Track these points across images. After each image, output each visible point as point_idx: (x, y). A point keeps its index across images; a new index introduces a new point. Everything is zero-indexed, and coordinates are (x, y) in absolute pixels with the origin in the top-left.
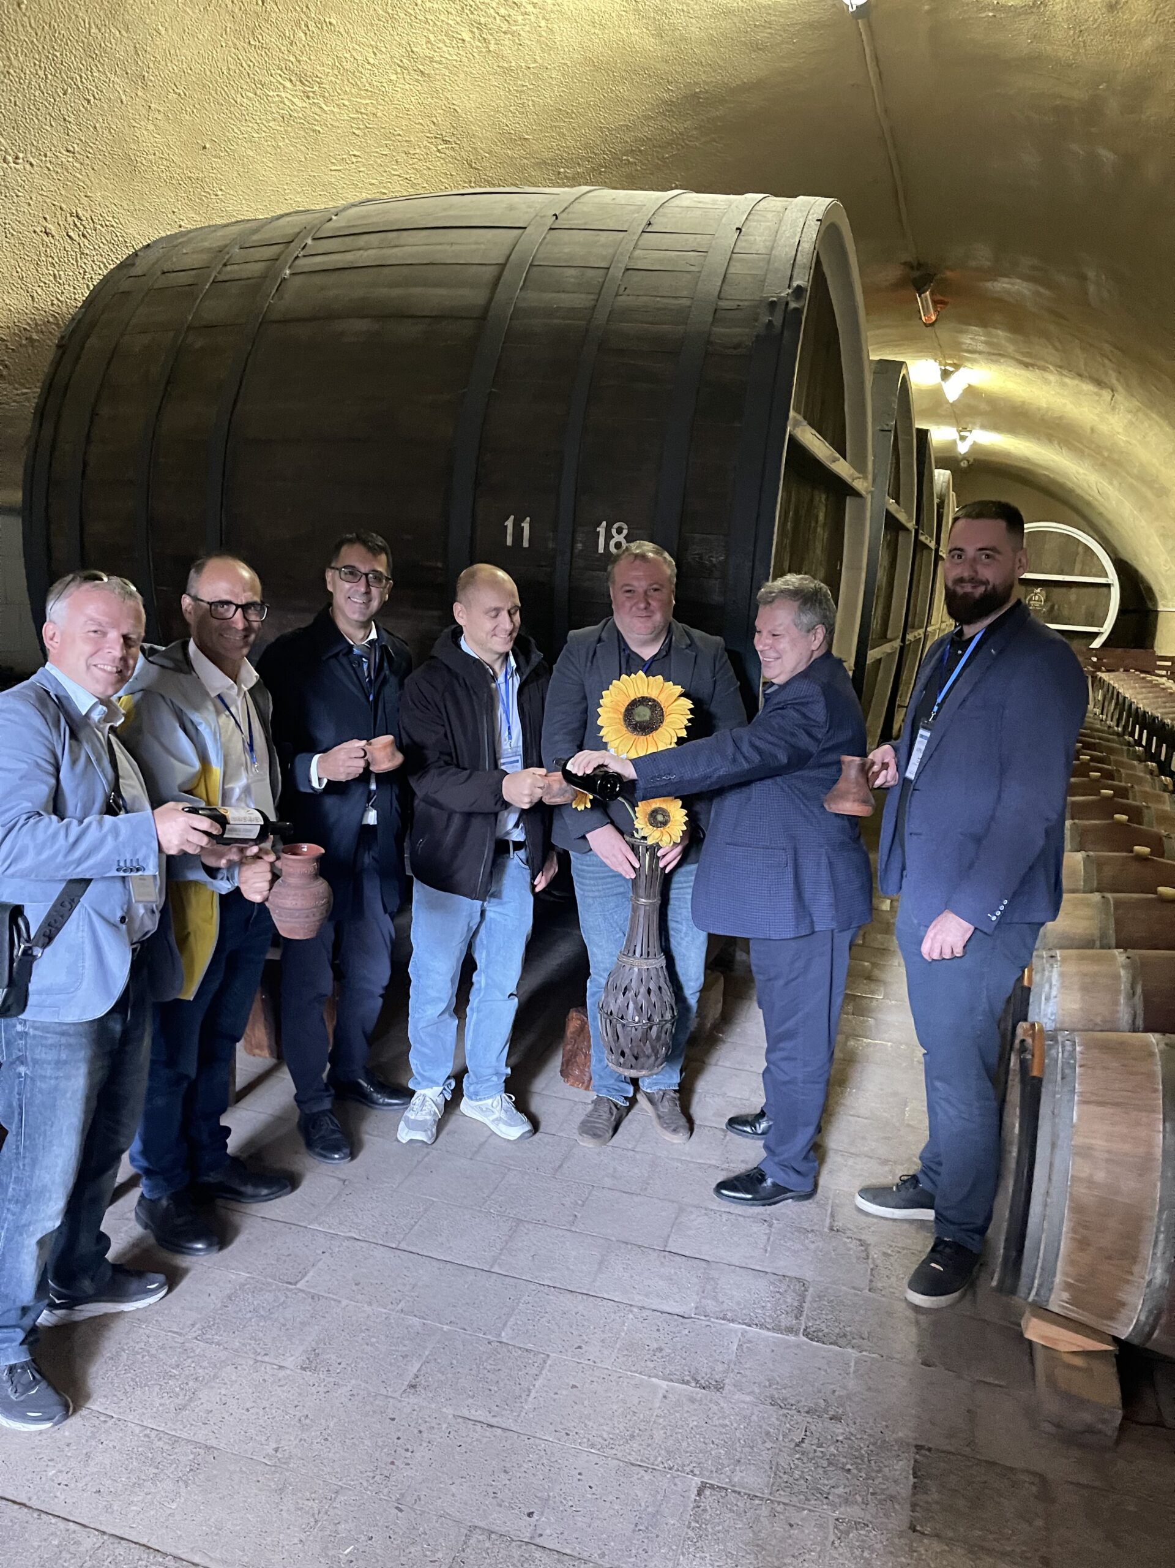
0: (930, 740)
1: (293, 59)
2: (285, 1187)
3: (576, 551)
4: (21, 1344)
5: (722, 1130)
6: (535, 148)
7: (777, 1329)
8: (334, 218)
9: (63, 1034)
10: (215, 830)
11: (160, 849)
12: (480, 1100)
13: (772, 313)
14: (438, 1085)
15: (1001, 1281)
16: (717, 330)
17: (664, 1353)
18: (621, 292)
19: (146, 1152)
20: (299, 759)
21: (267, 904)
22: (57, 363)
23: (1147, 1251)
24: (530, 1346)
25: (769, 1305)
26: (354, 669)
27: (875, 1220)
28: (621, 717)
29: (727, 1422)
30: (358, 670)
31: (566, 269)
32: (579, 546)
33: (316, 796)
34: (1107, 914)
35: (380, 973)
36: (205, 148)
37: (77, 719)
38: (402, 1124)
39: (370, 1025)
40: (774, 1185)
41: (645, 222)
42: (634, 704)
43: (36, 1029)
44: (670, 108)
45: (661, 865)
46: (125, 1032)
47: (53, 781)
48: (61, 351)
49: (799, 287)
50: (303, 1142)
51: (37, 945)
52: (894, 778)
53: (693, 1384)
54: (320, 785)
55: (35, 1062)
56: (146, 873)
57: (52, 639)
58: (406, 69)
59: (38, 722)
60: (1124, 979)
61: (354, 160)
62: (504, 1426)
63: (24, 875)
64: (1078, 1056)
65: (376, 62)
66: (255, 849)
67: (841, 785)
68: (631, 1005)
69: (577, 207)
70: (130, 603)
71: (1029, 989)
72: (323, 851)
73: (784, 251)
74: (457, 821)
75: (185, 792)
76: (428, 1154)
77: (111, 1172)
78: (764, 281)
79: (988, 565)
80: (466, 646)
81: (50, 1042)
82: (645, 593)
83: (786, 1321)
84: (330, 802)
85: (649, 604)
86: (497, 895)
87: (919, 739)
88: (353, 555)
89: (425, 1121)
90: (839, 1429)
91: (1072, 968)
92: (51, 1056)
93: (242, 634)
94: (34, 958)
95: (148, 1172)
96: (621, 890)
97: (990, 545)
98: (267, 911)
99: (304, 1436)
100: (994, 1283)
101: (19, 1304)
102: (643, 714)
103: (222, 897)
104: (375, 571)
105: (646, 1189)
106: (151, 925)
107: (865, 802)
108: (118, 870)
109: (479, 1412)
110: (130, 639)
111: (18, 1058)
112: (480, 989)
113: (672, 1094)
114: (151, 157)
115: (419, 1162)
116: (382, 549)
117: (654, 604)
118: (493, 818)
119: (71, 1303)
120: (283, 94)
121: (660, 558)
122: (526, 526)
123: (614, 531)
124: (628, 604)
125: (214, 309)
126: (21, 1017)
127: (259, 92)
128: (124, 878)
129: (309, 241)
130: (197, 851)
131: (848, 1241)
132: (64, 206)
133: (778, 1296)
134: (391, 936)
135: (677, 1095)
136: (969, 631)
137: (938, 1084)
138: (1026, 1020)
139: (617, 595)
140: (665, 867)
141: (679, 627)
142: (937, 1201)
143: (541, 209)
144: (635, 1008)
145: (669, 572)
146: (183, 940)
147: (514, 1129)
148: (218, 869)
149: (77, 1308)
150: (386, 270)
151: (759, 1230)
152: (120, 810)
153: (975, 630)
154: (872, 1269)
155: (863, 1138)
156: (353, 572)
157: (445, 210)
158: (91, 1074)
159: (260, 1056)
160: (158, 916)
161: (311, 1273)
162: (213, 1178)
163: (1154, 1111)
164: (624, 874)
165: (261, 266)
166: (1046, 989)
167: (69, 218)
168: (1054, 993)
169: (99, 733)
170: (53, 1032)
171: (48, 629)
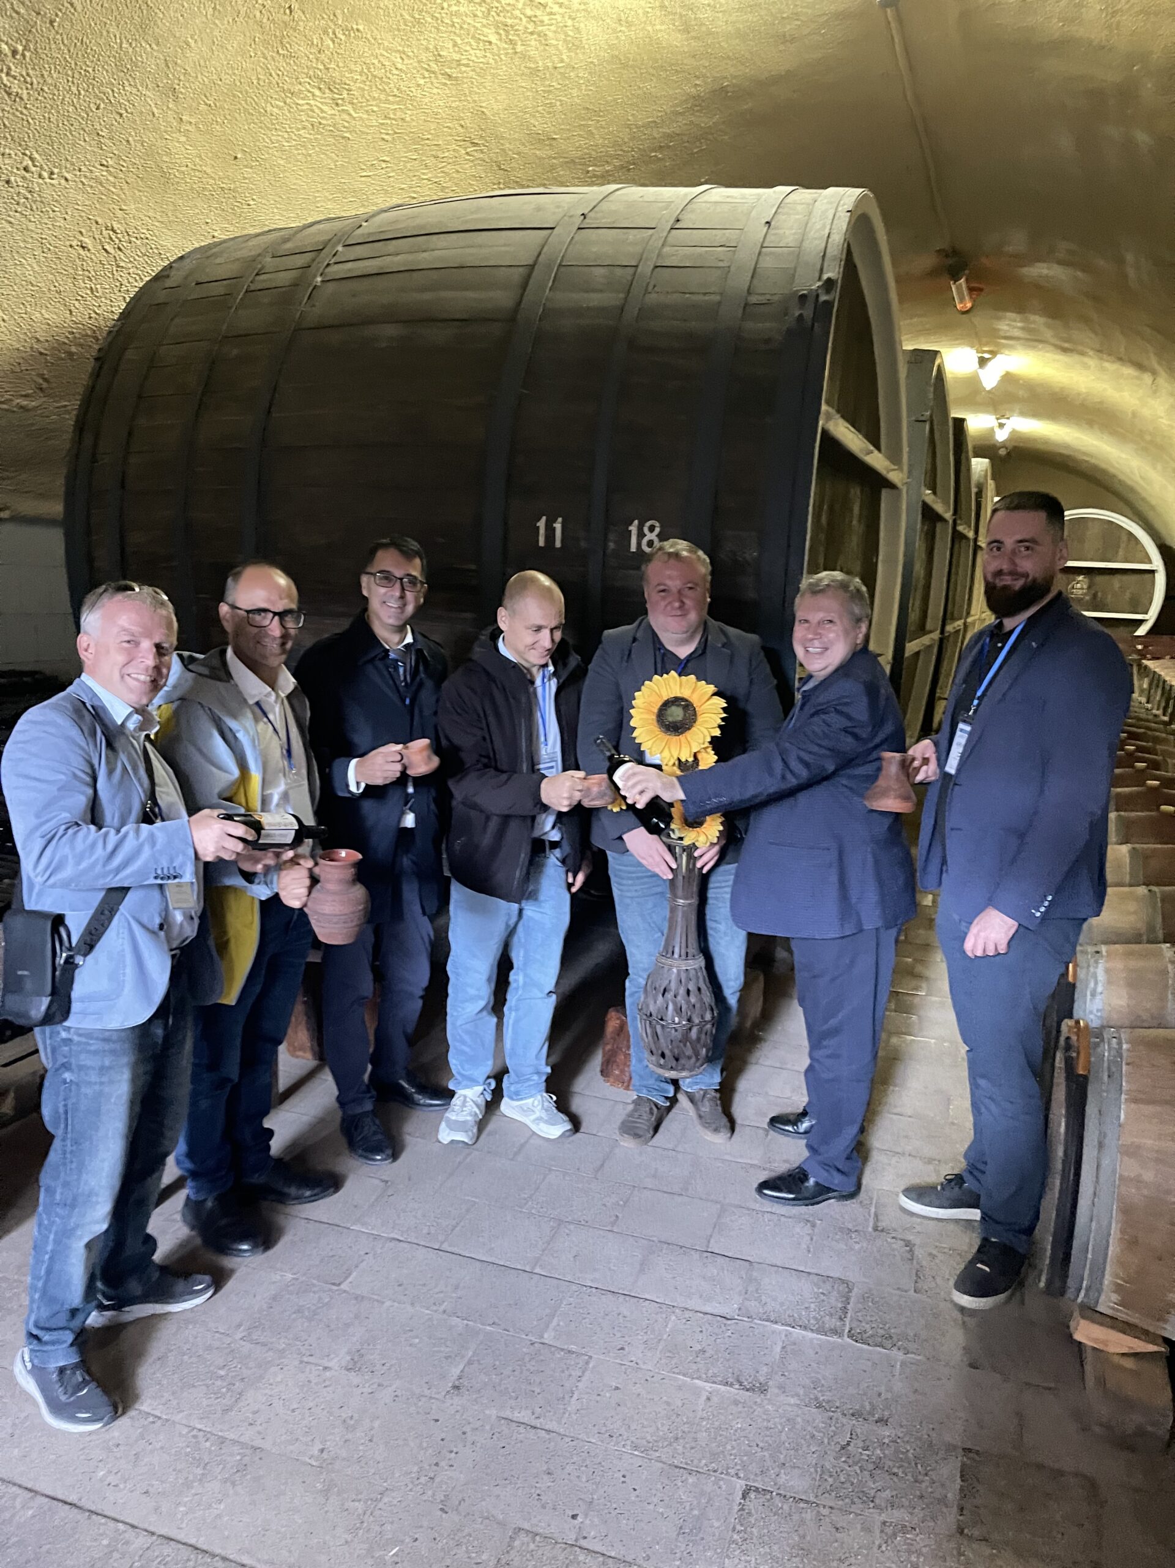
0: (970, 734)
1: (321, 67)
2: (328, 1188)
3: (609, 551)
4: (72, 1345)
5: (765, 1129)
6: (563, 147)
7: (821, 1330)
8: (365, 224)
9: (105, 1040)
10: (251, 836)
11: (197, 857)
12: (521, 1099)
13: (802, 306)
14: (478, 1085)
15: (1049, 1283)
16: (747, 325)
17: (707, 1355)
18: (650, 288)
19: (191, 1154)
20: (337, 763)
21: (305, 909)
22: (96, 375)
24: (573, 1347)
25: (813, 1306)
26: (390, 673)
28: (654, 717)
29: (770, 1425)
30: (394, 674)
31: (593, 269)
32: (612, 545)
33: (354, 800)
34: (1154, 907)
35: (419, 975)
36: (236, 158)
37: (112, 728)
38: (443, 1125)
39: (410, 1029)
40: (817, 1184)
41: (673, 218)
42: (667, 704)
43: (80, 1035)
44: (698, 103)
45: (699, 865)
46: (166, 1038)
47: (90, 791)
48: (99, 363)
49: (829, 280)
50: (346, 1146)
51: (78, 953)
52: (935, 773)
53: (737, 1386)
54: (358, 788)
55: (81, 1068)
56: (182, 880)
57: (86, 650)
58: (434, 73)
59: (74, 732)
60: (1171, 975)
61: (384, 165)
62: (547, 1427)
63: (65, 884)
64: (1125, 1055)
65: (404, 68)
66: (290, 854)
67: (881, 782)
68: (671, 1007)
69: (604, 206)
70: (164, 612)
71: (1074, 986)
72: (360, 856)
73: (814, 244)
74: (493, 825)
75: (225, 799)
76: (469, 1154)
77: (155, 1176)
78: (794, 276)
79: (1027, 557)
80: (503, 648)
81: (92, 1048)
82: (679, 592)
83: (832, 1322)
84: (367, 806)
85: (682, 602)
86: (533, 896)
87: (958, 733)
88: (387, 560)
89: (465, 1122)
90: (886, 1432)
91: (1119, 965)
92: (95, 1062)
93: (278, 641)
94: (77, 966)
95: (194, 1175)
96: (659, 889)
97: (1027, 537)
98: (305, 915)
99: (349, 1436)
100: (1042, 1284)
101: (67, 1307)
102: (676, 714)
103: (262, 903)
104: (409, 575)
105: (687, 1189)
106: (191, 931)
107: (906, 798)
108: (156, 878)
109: (523, 1414)
110: (163, 647)
111: (63, 1065)
112: (517, 988)
113: (713, 1094)
114: (184, 169)
115: (460, 1163)
116: (417, 554)
117: (688, 602)
118: (529, 822)
119: (120, 1304)
120: (312, 102)
121: (694, 557)
122: (558, 526)
123: (646, 530)
124: (663, 604)
125: (248, 318)
126: (66, 1024)
127: (288, 100)
128: (161, 886)
129: (340, 248)
130: (233, 857)
131: (893, 1241)
132: (100, 221)
133: (822, 1297)
134: (429, 938)
135: (718, 1095)
136: (1009, 623)
137: (982, 1082)
138: (1071, 1016)
139: (651, 594)
140: (703, 867)
141: (714, 625)
142: (983, 1200)
143: (569, 209)
144: (675, 1010)
145: (701, 570)
146: (223, 946)
147: (557, 1128)
148: (254, 874)
149: (127, 1309)
150: (415, 274)
151: (801, 1230)
152: (156, 818)
153: (1015, 623)
154: (917, 1270)
155: (906, 1137)
156: (388, 578)
157: (472, 213)
158: (134, 1080)
159: (303, 1058)
160: (197, 921)
161: (354, 1274)
162: (258, 1179)
164: (661, 874)
165: (293, 274)
166: (1092, 985)
167: (104, 232)
168: (1100, 989)
169: (135, 742)
170: (97, 1039)
171: (82, 641)
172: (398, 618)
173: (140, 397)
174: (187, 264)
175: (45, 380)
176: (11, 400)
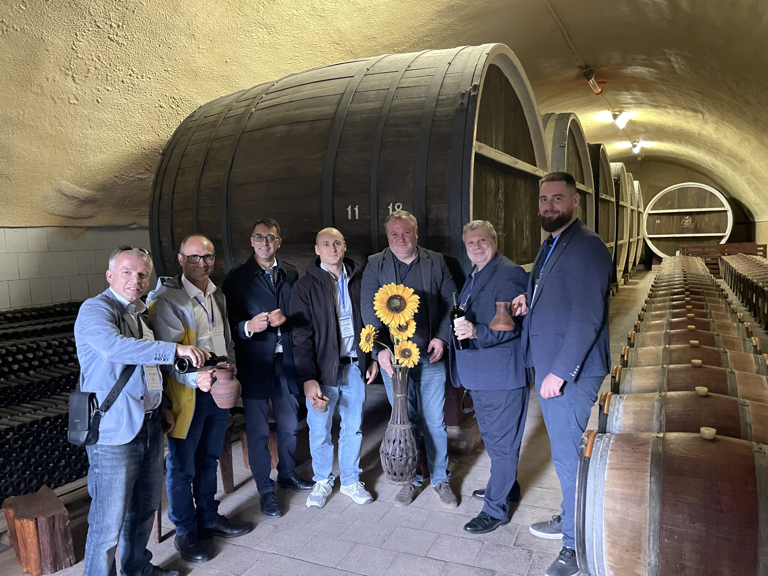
1: (260, 19)
2: (246, 529)
6: (380, 40)
8: (275, 84)
9: (114, 453)
12: (347, 485)
13: (463, 98)
14: (325, 478)
16: (438, 109)
18: (394, 98)
19: (175, 512)
21: (211, 393)
22: (162, 161)
23: (645, 545)
26: (266, 280)
27: (539, 540)
30: (268, 281)
31: (370, 92)
32: (381, 216)
34: (664, 376)
36: (227, 62)
38: (309, 498)
39: (293, 450)
41: (407, 66)
46: (146, 452)
48: (163, 156)
49: (475, 85)
50: (260, 509)
51: (101, 410)
52: (525, 310)
54: (250, 335)
55: (102, 467)
57: (110, 277)
58: (313, 15)
60: (656, 407)
61: (296, 58)
64: (611, 446)
65: (298, 14)
69: (378, 64)
71: (607, 415)
73: (469, 70)
78: (460, 84)
79: (559, 203)
80: (323, 266)
81: (108, 457)
82: (402, 234)
84: (255, 343)
85: (404, 239)
86: (345, 384)
88: (260, 229)
89: (319, 496)
91: (630, 403)
92: (109, 464)
93: (204, 269)
94: (101, 416)
97: (558, 194)
98: (211, 395)
105: (423, 527)
107: (508, 324)
110: (143, 274)
111: (95, 465)
112: (343, 430)
114: (204, 69)
115: (314, 516)
116: (275, 225)
117: (407, 239)
120: (259, 34)
121: (410, 217)
122: (356, 209)
123: (396, 207)
124: (395, 241)
125: (225, 130)
126: (95, 445)
127: (247, 35)
129: (264, 95)
131: (522, 550)
132: (167, 95)
134: (296, 405)
136: (553, 235)
139: (390, 237)
141: (421, 249)
142: (564, 529)
143: (362, 67)
145: (413, 224)
147: (363, 499)
150: (293, 103)
151: (476, 546)
153: (556, 234)
154: (531, 565)
156: (260, 237)
157: (321, 74)
158: (127, 472)
162: (211, 526)
163: (646, 472)
165: (243, 109)
166: (616, 414)
167: (170, 99)
168: (620, 416)
169: (133, 317)
170: (110, 453)
171: (109, 273)
172: (267, 255)
173: (179, 169)
174: (202, 110)
175: (150, 166)
176: (134, 176)
